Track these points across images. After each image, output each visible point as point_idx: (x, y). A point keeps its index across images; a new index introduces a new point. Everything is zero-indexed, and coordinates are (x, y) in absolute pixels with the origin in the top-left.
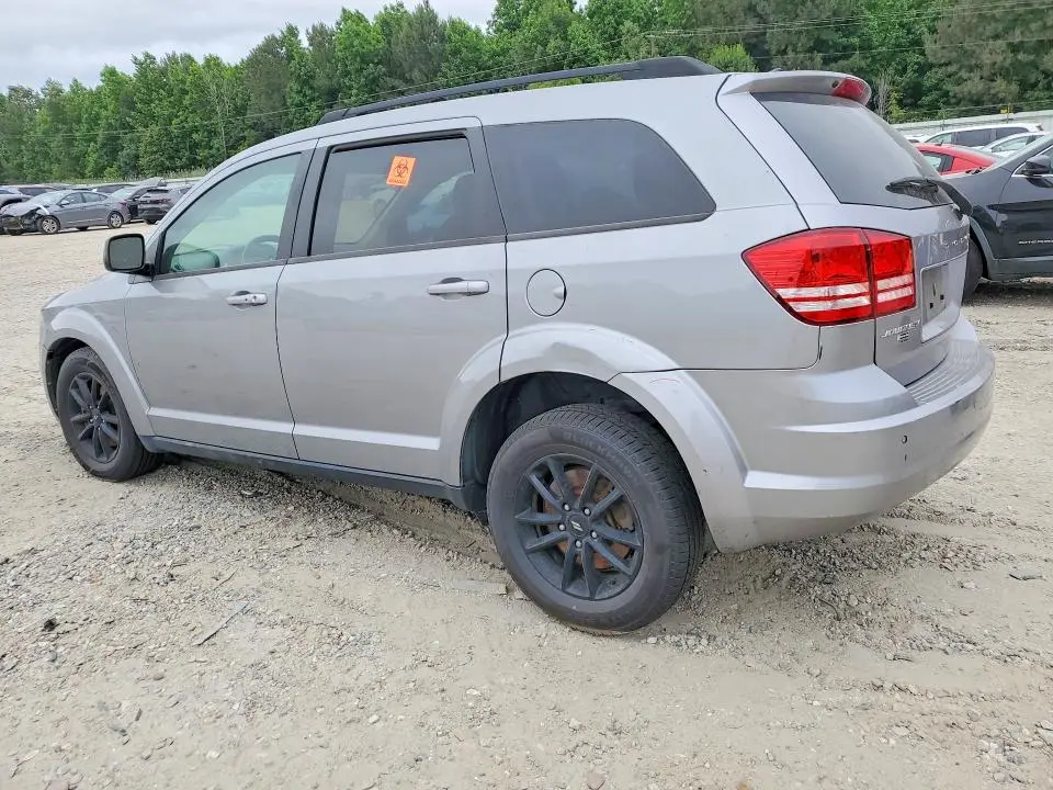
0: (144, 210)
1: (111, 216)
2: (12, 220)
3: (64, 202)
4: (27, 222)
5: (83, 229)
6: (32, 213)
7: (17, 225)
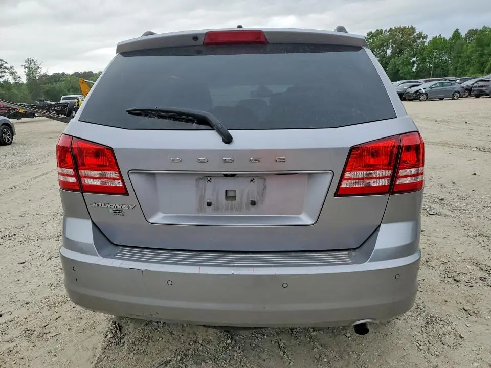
0: (474, 91)
1: (454, 93)
2: (410, 94)
3: (433, 87)
4: (414, 95)
5: (441, 99)
6: (418, 91)
7: (410, 96)
